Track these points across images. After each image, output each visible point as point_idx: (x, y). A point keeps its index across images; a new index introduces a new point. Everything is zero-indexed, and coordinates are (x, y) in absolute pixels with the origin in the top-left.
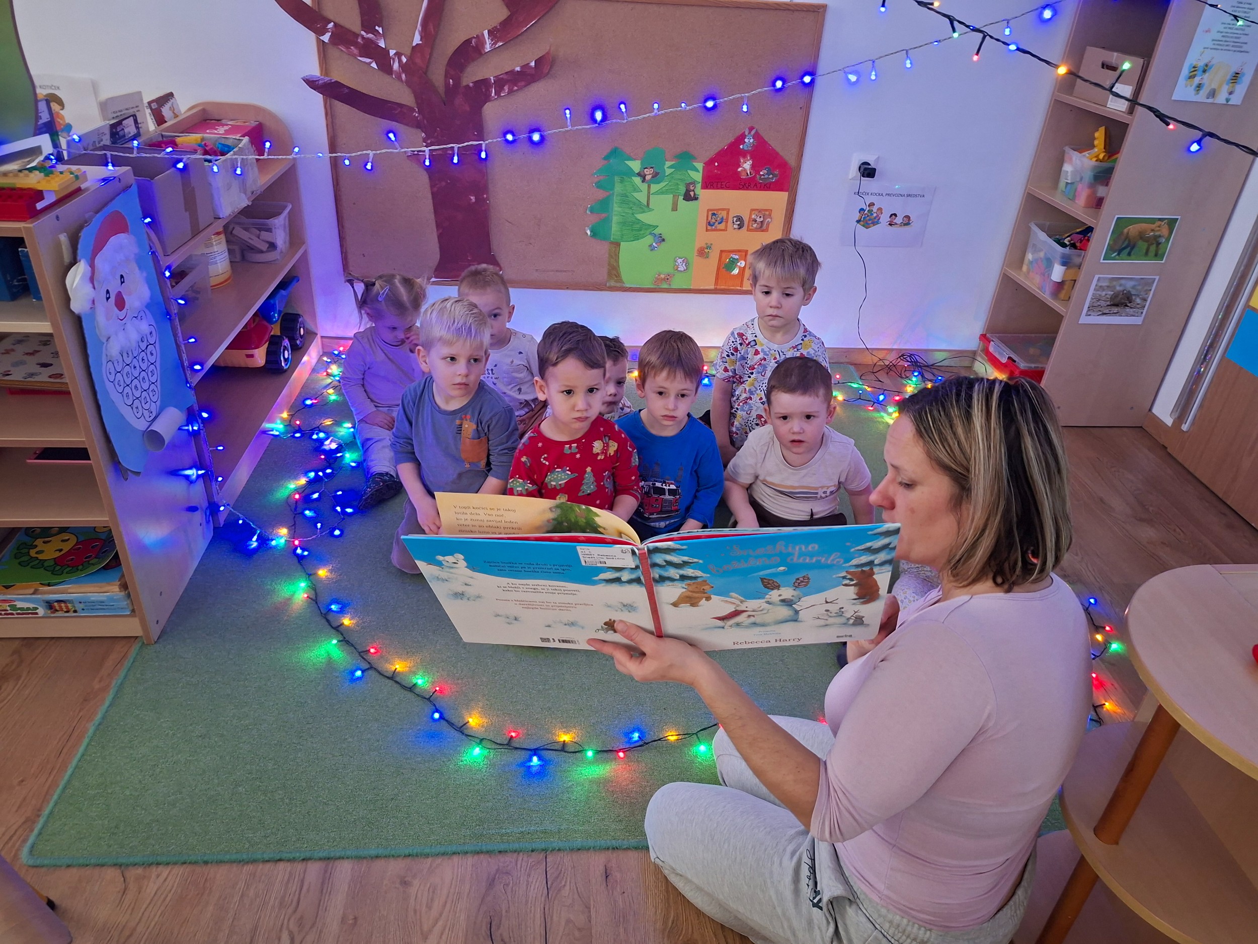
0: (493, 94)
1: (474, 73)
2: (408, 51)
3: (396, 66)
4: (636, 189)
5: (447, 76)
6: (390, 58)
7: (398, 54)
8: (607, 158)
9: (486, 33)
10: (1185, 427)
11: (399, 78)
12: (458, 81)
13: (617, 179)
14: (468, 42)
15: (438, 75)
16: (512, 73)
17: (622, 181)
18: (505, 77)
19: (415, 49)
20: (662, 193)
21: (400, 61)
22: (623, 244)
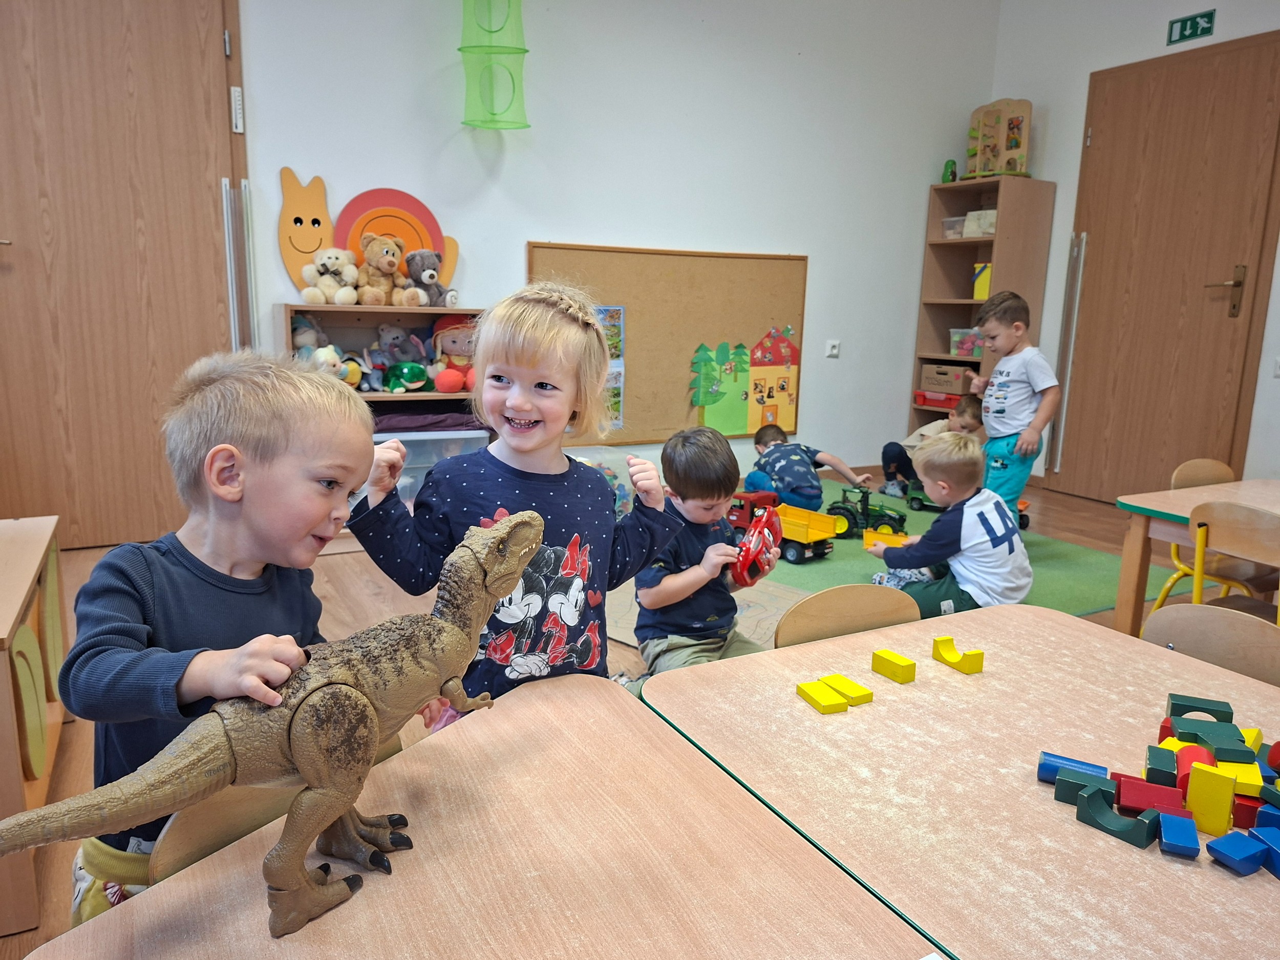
4: (714, 370)
8: (697, 351)
10: (1057, 470)
13: (703, 364)
17: (705, 365)
20: (728, 371)
22: (707, 407)
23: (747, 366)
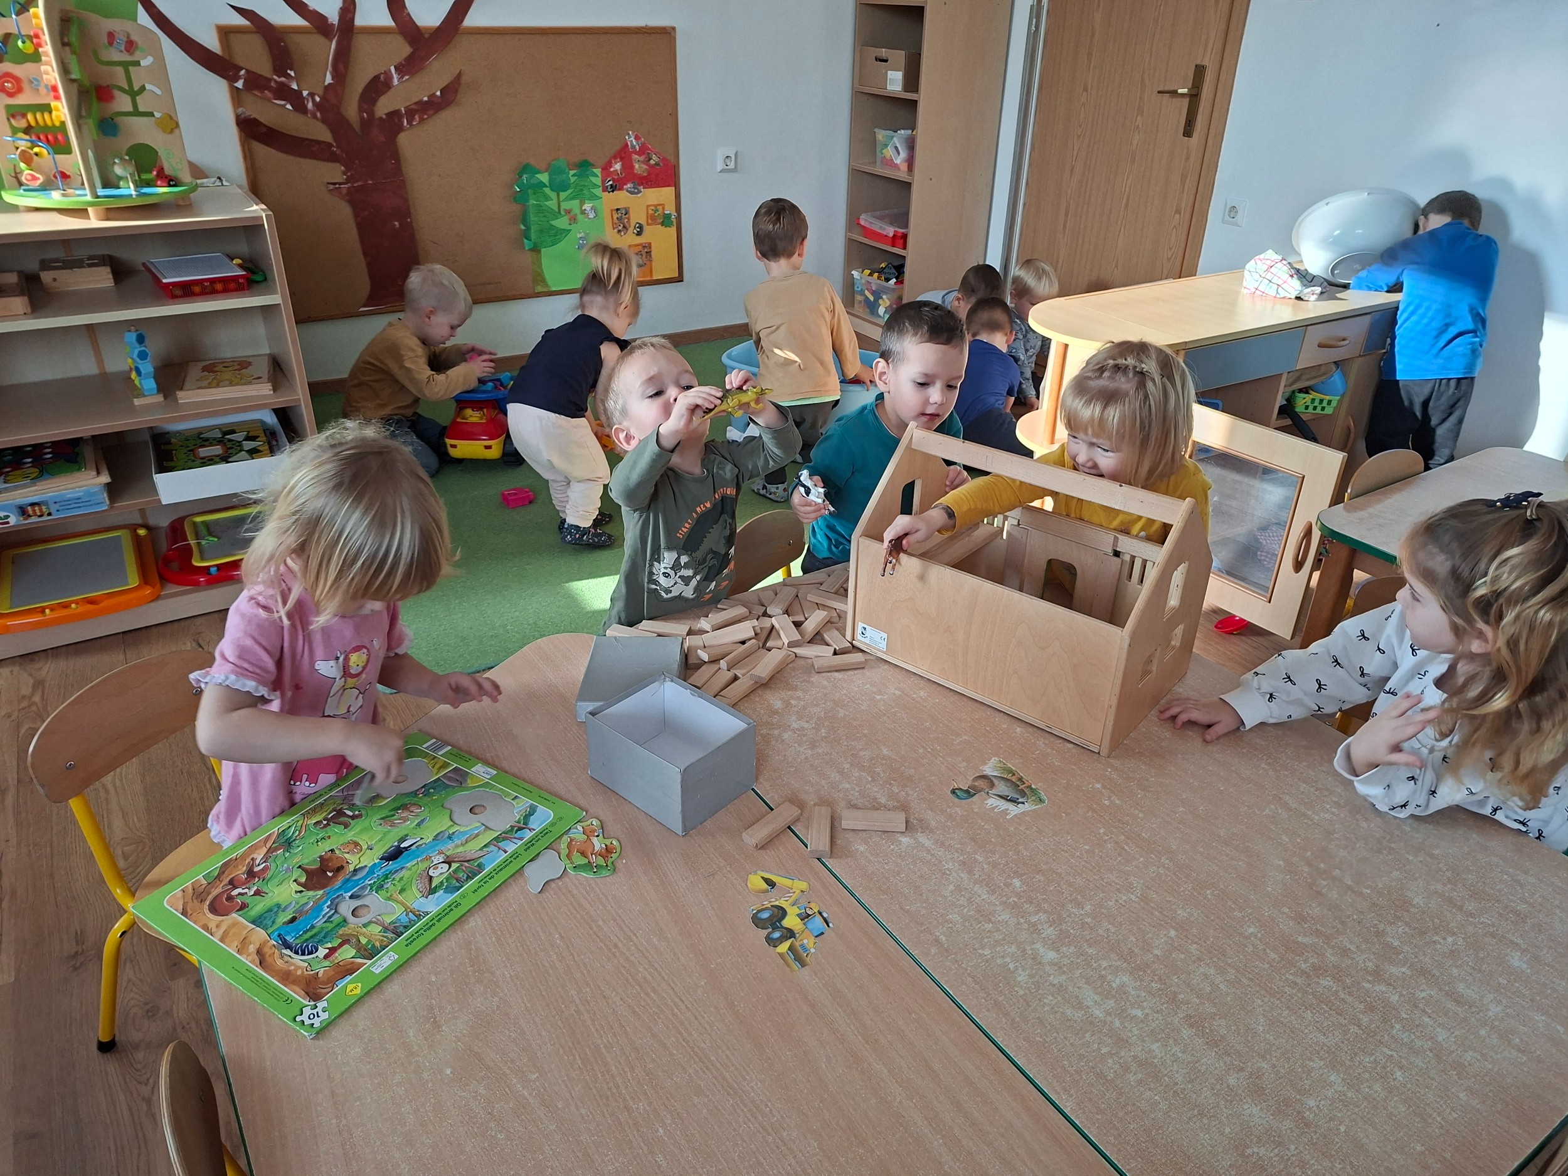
0: (405, 124)
1: (384, 106)
2: (321, 91)
3: (310, 105)
4: (548, 198)
5: (361, 109)
6: (304, 98)
7: (312, 95)
8: (519, 175)
9: (392, 68)
11: (315, 117)
12: (371, 113)
13: (530, 191)
14: (377, 77)
15: (351, 111)
16: (420, 103)
17: (534, 193)
18: (414, 107)
19: (327, 88)
20: (571, 199)
21: (314, 101)
22: (543, 250)
23: (598, 192)
